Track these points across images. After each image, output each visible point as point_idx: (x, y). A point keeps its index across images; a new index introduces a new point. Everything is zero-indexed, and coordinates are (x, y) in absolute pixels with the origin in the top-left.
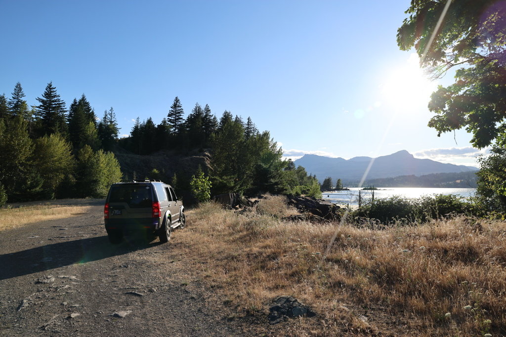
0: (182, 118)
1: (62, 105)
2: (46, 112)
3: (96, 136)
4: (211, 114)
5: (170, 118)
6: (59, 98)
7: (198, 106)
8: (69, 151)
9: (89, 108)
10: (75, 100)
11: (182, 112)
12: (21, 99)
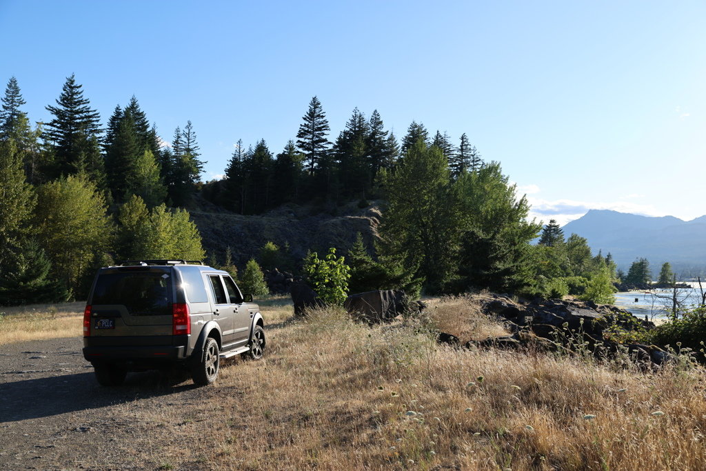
0: (325, 140)
1: (94, 119)
2: (65, 134)
3: (157, 178)
4: (384, 130)
5: (302, 140)
6: (88, 105)
7: (358, 114)
8: (104, 207)
9: (143, 123)
10: (117, 108)
11: (326, 127)
12: (18, 109)
